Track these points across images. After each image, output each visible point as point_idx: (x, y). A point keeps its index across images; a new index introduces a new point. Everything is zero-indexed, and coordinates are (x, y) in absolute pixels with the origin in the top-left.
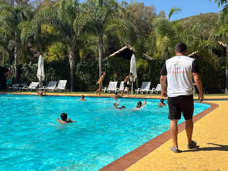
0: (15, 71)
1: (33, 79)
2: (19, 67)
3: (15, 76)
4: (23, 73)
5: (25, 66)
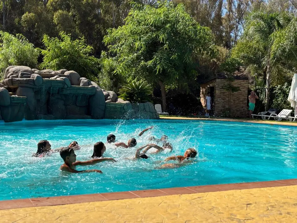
0: (267, 96)
1: (288, 106)
2: (271, 90)
3: (266, 101)
4: (276, 98)
5: (279, 89)
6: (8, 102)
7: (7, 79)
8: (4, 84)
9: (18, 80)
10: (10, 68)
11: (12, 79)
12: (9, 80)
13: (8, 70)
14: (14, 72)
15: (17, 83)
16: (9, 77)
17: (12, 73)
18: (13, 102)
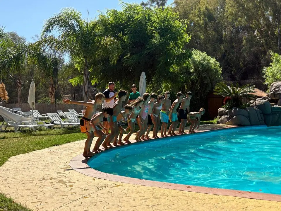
6: (269, 111)
7: (271, 93)
8: (269, 97)
9: (279, 93)
10: (274, 84)
11: (274, 93)
12: (272, 93)
13: (272, 86)
14: (276, 87)
15: (278, 95)
16: (272, 91)
17: (275, 88)
18: (274, 111)
